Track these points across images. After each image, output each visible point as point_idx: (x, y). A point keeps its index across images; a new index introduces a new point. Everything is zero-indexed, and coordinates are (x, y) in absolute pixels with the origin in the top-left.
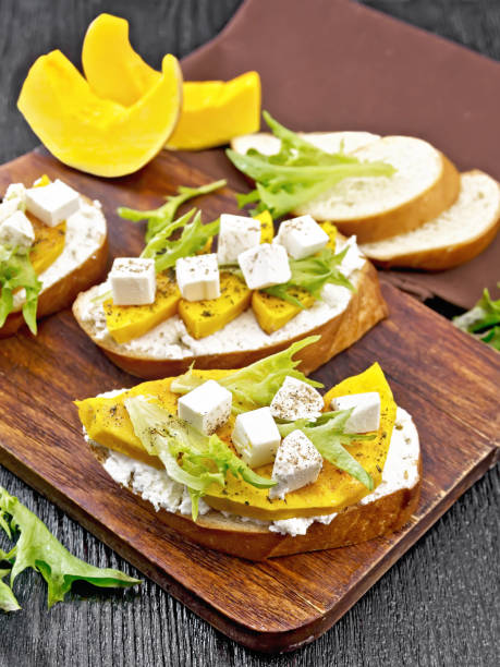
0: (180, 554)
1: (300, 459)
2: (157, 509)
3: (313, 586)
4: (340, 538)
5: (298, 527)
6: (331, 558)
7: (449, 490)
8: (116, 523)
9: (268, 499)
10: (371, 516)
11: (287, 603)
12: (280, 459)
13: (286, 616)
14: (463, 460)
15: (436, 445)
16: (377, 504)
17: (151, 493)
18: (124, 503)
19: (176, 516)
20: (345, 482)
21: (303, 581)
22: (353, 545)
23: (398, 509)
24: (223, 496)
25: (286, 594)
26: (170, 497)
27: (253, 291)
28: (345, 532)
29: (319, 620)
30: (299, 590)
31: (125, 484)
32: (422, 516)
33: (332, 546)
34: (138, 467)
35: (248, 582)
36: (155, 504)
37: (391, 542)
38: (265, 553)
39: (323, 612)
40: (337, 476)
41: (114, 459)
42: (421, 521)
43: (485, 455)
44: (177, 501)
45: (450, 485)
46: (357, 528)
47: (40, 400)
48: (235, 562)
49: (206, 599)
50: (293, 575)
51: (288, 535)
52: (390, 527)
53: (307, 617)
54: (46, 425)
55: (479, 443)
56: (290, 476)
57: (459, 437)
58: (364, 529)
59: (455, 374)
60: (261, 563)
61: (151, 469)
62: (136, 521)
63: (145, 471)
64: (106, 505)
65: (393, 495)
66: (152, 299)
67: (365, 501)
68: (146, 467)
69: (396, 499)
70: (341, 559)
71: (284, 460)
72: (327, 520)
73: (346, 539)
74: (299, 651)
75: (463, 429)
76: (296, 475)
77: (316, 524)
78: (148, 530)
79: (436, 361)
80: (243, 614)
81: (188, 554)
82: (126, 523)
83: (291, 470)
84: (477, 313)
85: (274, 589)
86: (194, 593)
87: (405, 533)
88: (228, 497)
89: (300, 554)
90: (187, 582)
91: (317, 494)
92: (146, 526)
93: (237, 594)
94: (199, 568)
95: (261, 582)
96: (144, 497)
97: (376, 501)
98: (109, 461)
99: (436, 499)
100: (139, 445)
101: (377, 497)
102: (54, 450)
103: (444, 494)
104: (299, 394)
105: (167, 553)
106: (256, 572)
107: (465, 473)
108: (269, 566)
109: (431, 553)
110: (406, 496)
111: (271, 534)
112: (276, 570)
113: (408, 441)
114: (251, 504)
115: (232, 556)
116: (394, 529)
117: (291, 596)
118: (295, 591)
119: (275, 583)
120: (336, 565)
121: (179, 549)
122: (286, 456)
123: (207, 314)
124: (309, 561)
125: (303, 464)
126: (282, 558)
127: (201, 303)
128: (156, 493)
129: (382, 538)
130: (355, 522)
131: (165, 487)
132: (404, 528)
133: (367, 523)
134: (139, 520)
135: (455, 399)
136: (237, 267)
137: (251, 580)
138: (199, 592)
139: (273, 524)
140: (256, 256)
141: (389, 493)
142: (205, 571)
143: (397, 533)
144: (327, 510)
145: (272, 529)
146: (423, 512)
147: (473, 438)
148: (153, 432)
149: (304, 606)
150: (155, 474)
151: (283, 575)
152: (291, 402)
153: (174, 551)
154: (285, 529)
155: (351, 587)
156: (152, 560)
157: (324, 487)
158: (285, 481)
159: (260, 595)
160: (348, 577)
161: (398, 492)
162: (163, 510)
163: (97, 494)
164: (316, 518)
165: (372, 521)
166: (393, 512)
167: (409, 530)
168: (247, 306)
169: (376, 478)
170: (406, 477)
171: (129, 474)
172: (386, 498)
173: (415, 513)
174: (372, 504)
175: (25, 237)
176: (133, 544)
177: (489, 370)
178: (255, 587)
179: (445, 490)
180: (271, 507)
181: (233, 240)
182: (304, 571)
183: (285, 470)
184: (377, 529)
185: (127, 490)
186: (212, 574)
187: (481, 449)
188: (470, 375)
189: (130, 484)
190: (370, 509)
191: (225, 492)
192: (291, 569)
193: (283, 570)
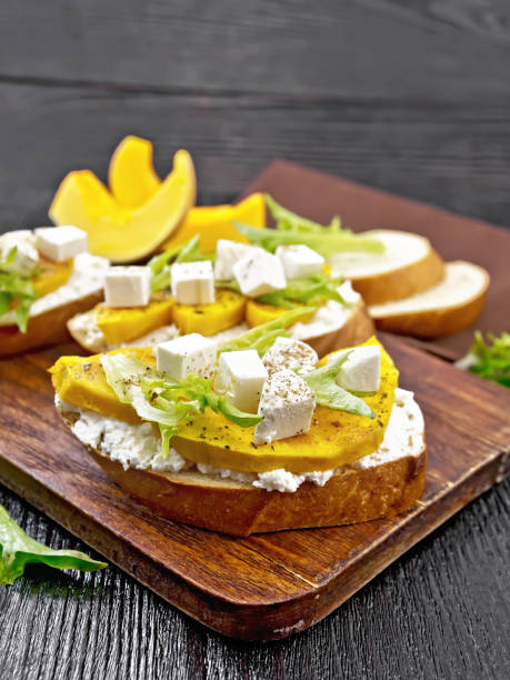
0: (152, 529)
1: (290, 394)
2: (126, 467)
3: (303, 561)
4: (336, 510)
5: (289, 482)
6: (325, 536)
7: (458, 482)
8: (82, 500)
9: (253, 444)
10: (371, 486)
11: (272, 577)
12: (267, 391)
13: (271, 589)
14: (469, 461)
15: (440, 448)
16: (378, 471)
17: (120, 451)
18: (95, 484)
19: (146, 474)
20: (342, 434)
21: (294, 556)
22: (351, 525)
23: (403, 483)
24: (201, 440)
25: (271, 567)
26: (140, 452)
27: (249, 299)
28: (342, 503)
29: (310, 596)
30: (286, 565)
31: (94, 445)
32: (429, 502)
33: (328, 522)
34: (108, 424)
35: (228, 556)
36: (124, 461)
37: (395, 523)
38: (248, 522)
39: (317, 586)
40: (333, 429)
41: (84, 421)
42: (429, 508)
43: (492, 457)
44: (148, 457)
45: (458, 476)
46: (356, 500)
47: (24, 403)
48: (214, 537)
49: (177, 571)
50: (281, 551)
51: (276, 492)
52: (393, 506)
53: (295, 591)
54: (24, 421)
55: (485, 448)
56: (277, 410)
57: (464, 443)
58: (363, 502)
59: (453, 397)
60: (244, 538)
61: (122, 425)
62: (105, 499)
63: (116, 428)
64: (74, 485)
65: (397, 462)
66: (145, 301)
67: (367, 462)
68: (117, 423)
69: (399, 468)
70: (338, 538)
71: (272, 393)
72: (321, 478)
73: (343, 515)
74: (287, 641)
75: (467, 437)
76: (285, 409)
77: (309, 485)
78: (117, 507)
80: (219, 586)
81: (160, 529)
82: (94, 501)
83: (279, 403)
84: (470, 360)
85: (258, 563)
86: (163, 565)
87: (411, 516)
88: (207, 441)
89: (290, 530)
90: (155, 555)
91: (310, 443)
92: (115, 503)
93: (214, 567)
94: (170, 542)
95: (242, 556)
96: (113, 456)
97: (377, 467)
98: (78, 424)
99: (443, 489)
100: (110, 395)
101: (379, 463)
103: (451, 485)
104: (291, 351)
105: (134, 526)
106: (237, 547)
107: (472, 470)
108: (253, 543)
109: (440, 553)
110: (412, 467)
111: (256, 490)
112: (261, 545)
113: (410, 417)
114: (232, 448)
115: (209, 531)
116: (398, 507)
117: (278, 570)
118: (283, 566)
119: (259, 558)
120: (332, 543)
121: (150, 524)
122: (273, 389)
123: (200, 312)
124: (300, 538)
125: (292, 398)
126: (268, 535)
127: (195, 306)
128: (126, 448)
129: (384, 519)
130: (353, 492)
131: (136, 443)
132: (410, 512)
133: (367, 496)
134: (109, 498)
135: (456, 414)
136: (233, 279)
137: (231, 554)
138: (167, 564)
139: (258, 479)
140: (251, 262)
141: (392, 459)
142: (178, 545)
143: (402, 516)
144: (321, 463)
145: (256, 484)
146: (430, 498)
147: (479, 444)
148: (127, 383)
149: (293, 580)
150: (126, 430)
151: (268, 551)
152: (282, 358)
153: (144, 525)
154: (272, 484)
155: (350, 563)
156: (118, 533)
157: (317, 438)
158: (272, 418)
159: (243, 570)
160: (347, 553)
161: (401, 460)
162: (132, 469)
163: (66, 476)
164: (309, 474)
165: (372, 493)
166: (397, 486)
167: (415, 513)
168: (241, 319)
169: (374, 442)
170: (411, 444)
171: (98, 434)
172: (389, 465)
173: (420, 499)
174: (373, 469)
175: (29, 259)
176: (98, 519)
177: (486, 395)
178: (235, 560)
179: (453, 480)
180: (256, 453)
181: (229, 256)
182: (294, 548)
183: (272, 404)
184: (378, 506)
185: (94, 454)
186: (186, 549)
187: (488, 452)
188: (469, 398)
189: (99, 445)
190: (371, 478)
191: (202, 437)
192: (279, 546)
193: (269, 545)
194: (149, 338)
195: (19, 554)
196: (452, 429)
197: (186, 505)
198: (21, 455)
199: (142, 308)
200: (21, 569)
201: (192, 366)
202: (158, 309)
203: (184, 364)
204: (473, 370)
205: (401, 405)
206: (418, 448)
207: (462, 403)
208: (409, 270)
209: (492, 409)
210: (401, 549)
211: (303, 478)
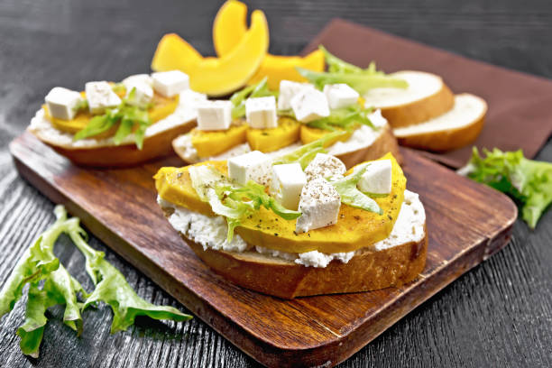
0: (224, 293)
1: (322, 195)
2: (205, 248)
3: (331, 318)
4: (357, 280)
5: (321, 260)
6: (349, 300)
7: (451, 261)
8: (176, 270)
9: (295, 232)
10: (384, 264)
11: (309, 329)
12: (305, 194)
13: (306, 338)
14: (462, 244)
15: (440, 234)
16: (389, 253)
17: (202, 236)
18: (186, 259)
19: (219, 253)
20: (361, 225)
21: (325, 314)
22: (369, 291)
23: (408, 261)
24: (257, 229)
25: (308, 322)
26: (216, 237)
27: (302, 124)
28: (361, 277)
29: (336, 343)
30: (320, 320)
31: (183, 231)
32: (429, 276)
33: (351, 289)
34: (194, 216)
35: (277, 313)
36: (204, 243)
37: (402, 291)
38: (293, 288)
39: (340, 336)
40: (355, 221)
41: (178, 214)
42: (428, 279)
43: (479, 241)
44: (220, 241)
45: (452, 257)
46: (372, 274)
47: (140, 200)
48: (268, 299)
49: (240, 324)
50: (317, 310)
51: (311, 267)
52: (400, 278)
53: (324, 340)
54: (140, 213)
55: (474, 235)
56: (312, 208)
57: (458, 231)
58: (378, 275)
59: (454, 196)
60: (290, 300)
61: (203, 217)
62: (192, 270)
63: (199, 219)
64: (171, 259)
65: (403, 246)
66: (227, 126)
67: (380, 246)
68: (200, 216)
69: (404, 250)
70: (358, 301)
71: (308, 195)
72: (345, 257)
73: (363, 284)
75: (461, 226)
76: (318, 207)
77: (336, 262)
78: (200, 276)
79: (438, 188)
80: (269, 335)
81: (230, 293)
82: (185, 272)
83: (314, 203)
84: (469, 168)
85: (299, 319)
86: (230, 319)
87: (414, 286)
88: (261, 230)
89: (324, 295)
90: (225, 312)
91: (337, 232)
92: (199, 273)
93: (267, 321)
94: (237, 302)
95: (287, 314)
96: (196, 240)
97: (388, 249)
98: (173, 216)
99: (440, 265)
100: (194, 195)
101: (390, 247)
102: (141, 227)
103: (446, 263)
104: (327, 163)
106: (284, 306)
107: (463, 251)
108: (296, 303)
109: (437, 313)
110: (414, 250)
111: (297, 265)
112: (302, 306)
113: (416, 212)
114: (280, 235)
115: (265, 295)
116: (405, 279)
117: (312, 324)
118: (316, 321)
119: (299, 315)
120: (353, 305)
121: (223, 289)
122: (309, 192)
123: (265, 134)
124: (331, 301)
125: (323, 199)
126: (308, 298)
127: (263, 129)
128: (205, 234)
129: (393, 288)
130: (370, 267)
131: (213, 231)
132: (414, 282)
133: (381, 270)
134: (195, 270)
135: (454, 210)
136: (291, 110)
137: (279, 311)
138: (233, 318)
139: (299, 258)
140: (304, 97)
141: (399, 244)
142: (241, 304)
143: (407, 285)
144: (345, 247)
145: (297, 261)
146: (429, 272)
147: (470, 232)
148: (207, 187)
149: (323, 332)
150: (206, 221)
151: (307, 310)
152: (320, 169)
153: (219, 290)
154: (308, 261)
155: (365, 320)
156: (200, 295)
157: (342, 228)
158: (308, 214)
159: (287, 323)
160: (364, 313)
161: (407, 244)
162: (210, 249)
163: (166, 253)
164: (336, 254)
165: (384, 269)
166: (403, 263)
167: (417, 284)
168: (297, 139)
169: (385, 231)
170: (414, 233)
171: (187, 224)
172: (397, 248)
173: (422, 273)
174: (385, 251)
176: (187, 285)
177: (479, 195)
178: (282, 316)
179: (448, 259)
180: (297, 239)
181: (289, 93)
182: (326, 308)
183: (309, 203)
184: (389, 278)
185: (184, 237)
186: (247, 307)
187: (476, 238)
188: (466, 197)
189: (187, 232)
190: (383, 257)
191: (258, 227)
192: (315, 306)
193: (308, 305)
194: (230, 153)
195: (130, 309)
196: (450, 220)
197: (248, 275)
198: (135, 237)
199: (225, 131)
200: (132, 319)
201: (253, 175)
202: (236, 132)
203: (247, 174)
204: (470, 175)
205: (409, 204)
206: (419, 236)
207: (460, 201)
208: (426, 101)
209: (482, 205)
210: (407, 310)
211: (331, 258)
